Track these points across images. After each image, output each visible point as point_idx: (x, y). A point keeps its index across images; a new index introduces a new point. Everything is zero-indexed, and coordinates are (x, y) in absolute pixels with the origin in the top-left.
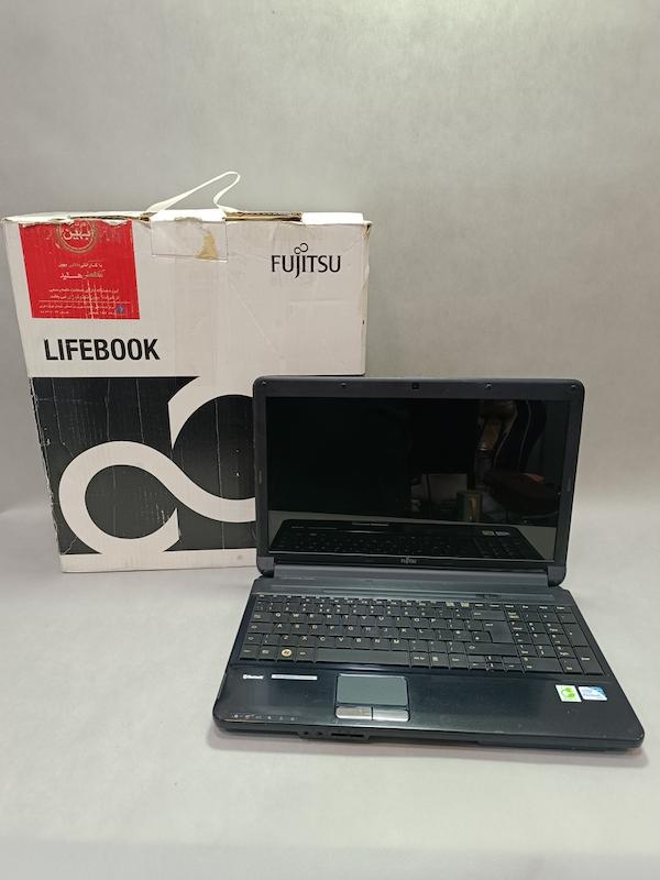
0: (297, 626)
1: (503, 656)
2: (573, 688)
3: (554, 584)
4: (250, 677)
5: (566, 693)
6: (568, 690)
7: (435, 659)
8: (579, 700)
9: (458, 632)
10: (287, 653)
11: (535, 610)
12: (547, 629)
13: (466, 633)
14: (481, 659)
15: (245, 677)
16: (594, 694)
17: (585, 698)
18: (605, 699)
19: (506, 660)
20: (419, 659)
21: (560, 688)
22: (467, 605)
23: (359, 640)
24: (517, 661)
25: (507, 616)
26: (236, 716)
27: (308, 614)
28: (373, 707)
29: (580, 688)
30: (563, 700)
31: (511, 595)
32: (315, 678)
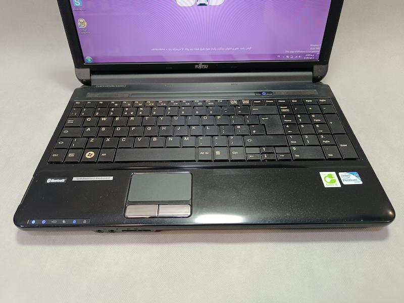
0: (103, 129)
1: (274, 147)
2: (334, 173)
3: (317, 80)
4: (53, 181)
5: (328, 179)
6: (330, 176)
7: (218, 153)
8: (339, 185)
9: (239, 127)
10: (90, 155)
11: (302, 103)
12: (311, 119)
13: (245, 128)
14: (257, 150)
15: (49, 181)
16: (352, 179)
17: (345, 183)
18: (361, 183)
19: (278, 150)
20: (205, 154)
21: (323, 175)
22: (247, 102)
23: (155, 139)
24: (287, 150)
25: (279, 110)
26: (33, 222)
27: (115, 117)
28: (159, 203)
29: (340, 174)
30: (326, 186)
31: (283, 92)
32: (111, 178)
